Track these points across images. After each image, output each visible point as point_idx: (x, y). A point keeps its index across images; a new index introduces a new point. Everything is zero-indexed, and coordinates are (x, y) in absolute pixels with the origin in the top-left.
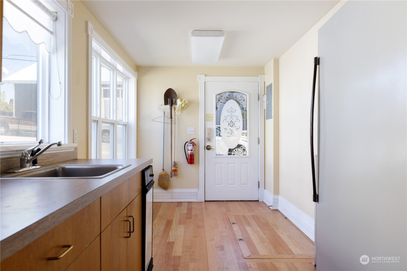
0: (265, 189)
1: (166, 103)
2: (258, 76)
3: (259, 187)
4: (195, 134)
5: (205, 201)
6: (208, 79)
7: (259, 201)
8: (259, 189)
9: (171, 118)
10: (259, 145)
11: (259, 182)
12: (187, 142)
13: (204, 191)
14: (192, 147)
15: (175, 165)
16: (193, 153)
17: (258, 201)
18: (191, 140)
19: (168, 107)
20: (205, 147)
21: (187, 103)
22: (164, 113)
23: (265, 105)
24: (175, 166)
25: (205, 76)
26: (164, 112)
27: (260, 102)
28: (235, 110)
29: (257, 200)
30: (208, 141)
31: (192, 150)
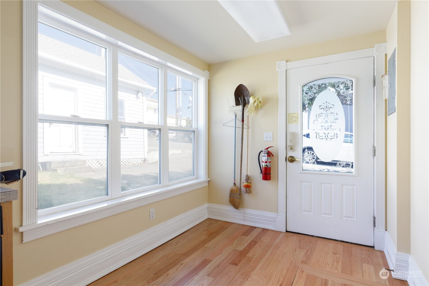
0: (386, 230)
1: (237, 104)
2: (374, 47)
3: (374, 226)
4: (273, 141)
5: (287, 231)
6: (290, 65)
7: (376, 248)
8: (376, 229)
9: (243, 121)
10: (375, 157)
11: (374, 218)
12: (262, 151)
13: (285, 217)
14: (266, 157)
15: (248, 178)
16: (268, 166)
17: (373, 247)
18: (267, 149)
19: (240, 107)
20: (286, 158)
21: (261, 101)
22: (236, 116)
23: (385, 91)
24: (247, 181)
25: (287, 62)
26: (236, 114)
27: (377, 88)
28: (333, 105)
29: (372, 245)
30: (291, 151)
31: (266, 162)
